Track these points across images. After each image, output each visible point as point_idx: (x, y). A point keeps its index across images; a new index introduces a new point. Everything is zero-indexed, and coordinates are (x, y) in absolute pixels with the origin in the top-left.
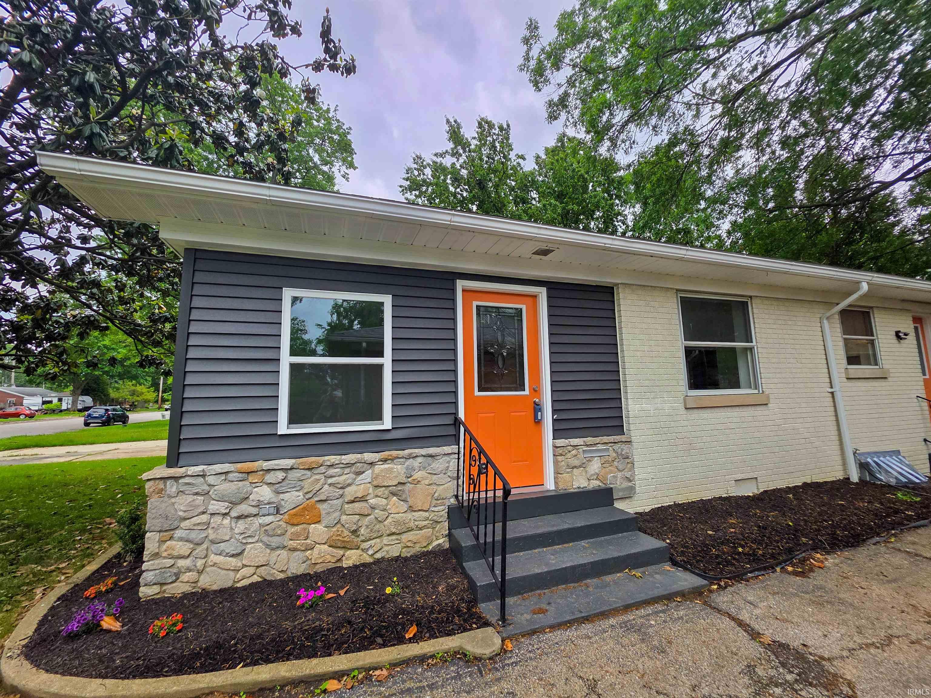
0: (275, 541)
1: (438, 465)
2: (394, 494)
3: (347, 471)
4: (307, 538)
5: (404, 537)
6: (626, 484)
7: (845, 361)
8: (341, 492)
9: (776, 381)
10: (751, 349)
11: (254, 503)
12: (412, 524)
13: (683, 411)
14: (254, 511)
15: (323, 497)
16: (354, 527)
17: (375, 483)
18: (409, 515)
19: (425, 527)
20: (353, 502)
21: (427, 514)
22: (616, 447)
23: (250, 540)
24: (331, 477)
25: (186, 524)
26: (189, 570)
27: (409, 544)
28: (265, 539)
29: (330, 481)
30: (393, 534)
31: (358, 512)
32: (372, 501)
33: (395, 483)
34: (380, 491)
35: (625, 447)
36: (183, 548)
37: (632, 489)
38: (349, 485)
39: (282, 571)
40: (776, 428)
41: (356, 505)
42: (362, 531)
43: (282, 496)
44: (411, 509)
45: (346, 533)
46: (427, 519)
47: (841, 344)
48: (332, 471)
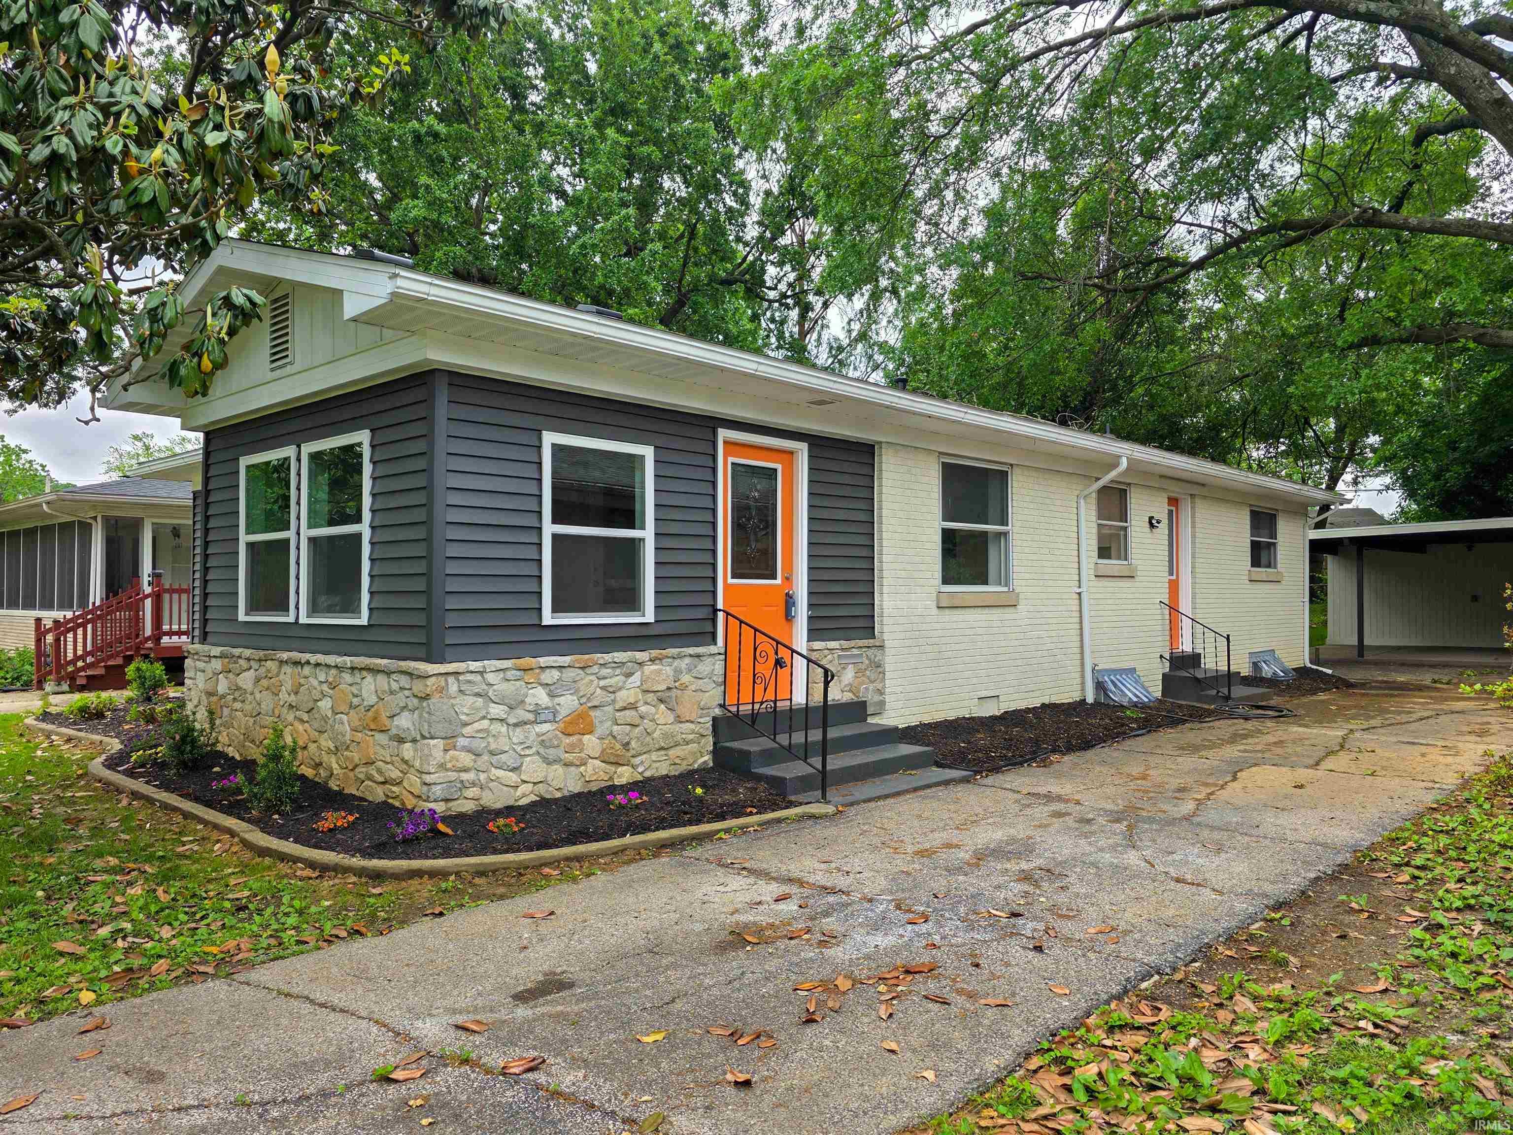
0: (552, 753)
1: (704, 667)
2: (661, 701)
3: (618, 671)
4: (581, 751)
5: (671, 752)
6: (877, 698)
7: (1096, 554)
8: (612, 696)
9: (1027, 576)
10: (1005, 534)
11: (531, 708)
12: (679, 738)
13: (935, 611)
14: (531, 717)
15: (595, 703)
16: (627, 739)
17: (645, 687)
18: (677, 727)
19: (692, 741)
20: (625, 709)
21: (692, 726)
22: (870, 652)
23: (527, 752)
24: (605, 678)
25: (467, 730)
26: (474, 784)
27: (677, 761)
28: (542, 751)
29: (602, 683)
30: (662, 748)
31: (629, 720)
32: (643, 709)
33: (664, 687)
34: (651, 697)
35: (879, 653)
36: (466, 759)
37: (882, 703)
38: (620, 689)
39: (559, 789)
40: (1022, 636)
41: (627, 712)
42: (633, 744)
43: (557, 700)
44: (679, 720)
45: (618, 746)
46: (693, 732)
47: (1095, 531)
48: (605, 672)
